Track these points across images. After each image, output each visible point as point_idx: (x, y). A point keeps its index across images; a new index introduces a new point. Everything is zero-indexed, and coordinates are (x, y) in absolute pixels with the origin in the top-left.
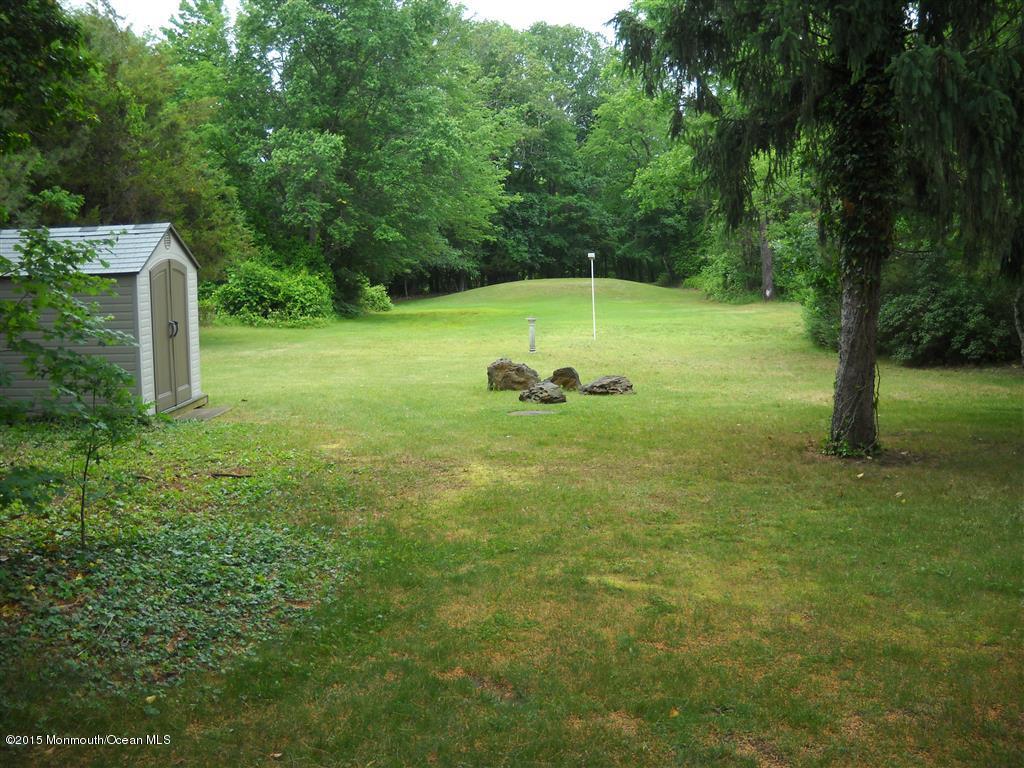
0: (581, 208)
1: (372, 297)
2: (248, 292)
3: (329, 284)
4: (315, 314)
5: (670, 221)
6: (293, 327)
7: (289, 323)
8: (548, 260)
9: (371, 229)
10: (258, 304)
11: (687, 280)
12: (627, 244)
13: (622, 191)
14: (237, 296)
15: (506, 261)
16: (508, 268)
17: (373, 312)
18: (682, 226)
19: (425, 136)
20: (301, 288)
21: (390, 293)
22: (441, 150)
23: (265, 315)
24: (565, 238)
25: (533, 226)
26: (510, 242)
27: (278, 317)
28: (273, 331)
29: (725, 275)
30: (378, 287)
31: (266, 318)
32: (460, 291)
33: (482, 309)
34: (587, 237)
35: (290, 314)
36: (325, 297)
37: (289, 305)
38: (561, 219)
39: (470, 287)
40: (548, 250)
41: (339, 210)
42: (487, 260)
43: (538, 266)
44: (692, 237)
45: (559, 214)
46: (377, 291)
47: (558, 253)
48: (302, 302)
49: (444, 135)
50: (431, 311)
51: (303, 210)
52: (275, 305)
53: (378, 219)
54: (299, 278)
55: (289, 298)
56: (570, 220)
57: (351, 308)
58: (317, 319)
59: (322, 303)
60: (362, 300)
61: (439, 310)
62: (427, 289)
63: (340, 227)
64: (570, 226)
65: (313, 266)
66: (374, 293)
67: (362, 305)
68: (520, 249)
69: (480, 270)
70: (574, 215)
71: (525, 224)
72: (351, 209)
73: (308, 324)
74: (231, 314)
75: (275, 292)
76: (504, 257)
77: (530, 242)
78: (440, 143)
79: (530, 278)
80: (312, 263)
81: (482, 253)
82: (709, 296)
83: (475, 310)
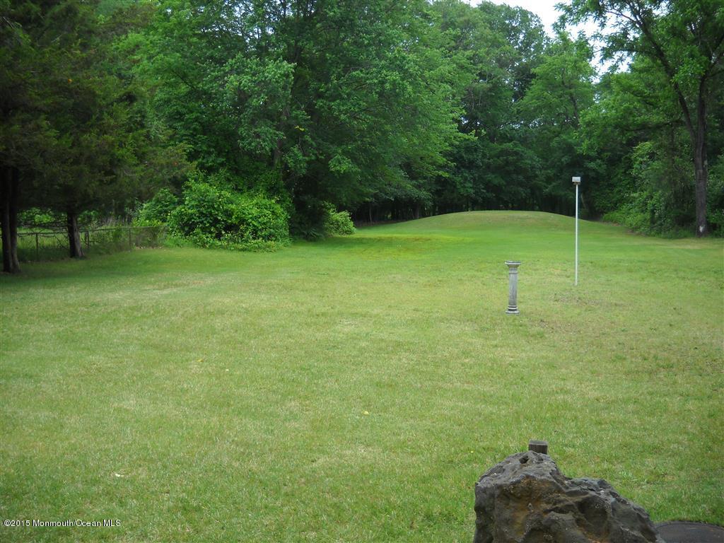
0: (516, 153)
1: (337, 221)
2: (202, 213)
3: (288, 209)
4: (268, 238)
5: (592, 165)
6: (244, 250)
7: (240, 246)
8: (489, 195)
9: (329, 157)
10: (211, 225)
11: (606, 215)
12: (554, 184)
13: (551, 139)
14: (191, 217)
15: (455, 195)
16: (456, 200)
17: (337, 235)
18: (603, 169)
19: (382, 68)
20: (255, 211)
21: (353, 218)
22: (394, 83)
23: (219, 236)
24: (502, 178)
25: (478, 167)
26: (458, 179)
27: (231, 239)
28: (223, 253)
29: (653, 212)
30: (343, 213)
31: (220, 240)
32: (415, 218)
33: (436, 236)
34: (521, 177)
35: (242, 236)
36: (281, 221)
37: (242, 227)
38: (500, 161)
39: (424, 215)
40: (488, 186)
41: (295, 137)
42: (438, 193)
43: (480, 200)
44: (610, 178)
45: (498, 158)
46: (342, 216)
47: (497, 189)
48: (254, 225)
49: (400, 68)
50: (388, 235)
51: (258, 136)
52: (229, 228)
53: (334, 148)
54: (255, 201)
55: (242, 221)
56: (507, 163)
57: (313, 231)
58: (269, 242)
59: (276, 227)
60: (326, 225)
61: (395, 235)
62: (389, 216)
63: (296, 155)
64: (507, 168)
65: (272, 191)
66: (339, 218)
67: (327, 229)
68: (466, 185)
69: (434, 201)
70: (511, 158)
71: (470, 165)
72: (308, 138)
73: (259, 247)
74: (186, 235)
75: (229, 214)
76: (453, 192)
77: (474, 180)
78: (395, 76)
79: (473, 210)
80: (272, 188)
81: (434, 188)
82: (634, 230)
83: (428, 236)
